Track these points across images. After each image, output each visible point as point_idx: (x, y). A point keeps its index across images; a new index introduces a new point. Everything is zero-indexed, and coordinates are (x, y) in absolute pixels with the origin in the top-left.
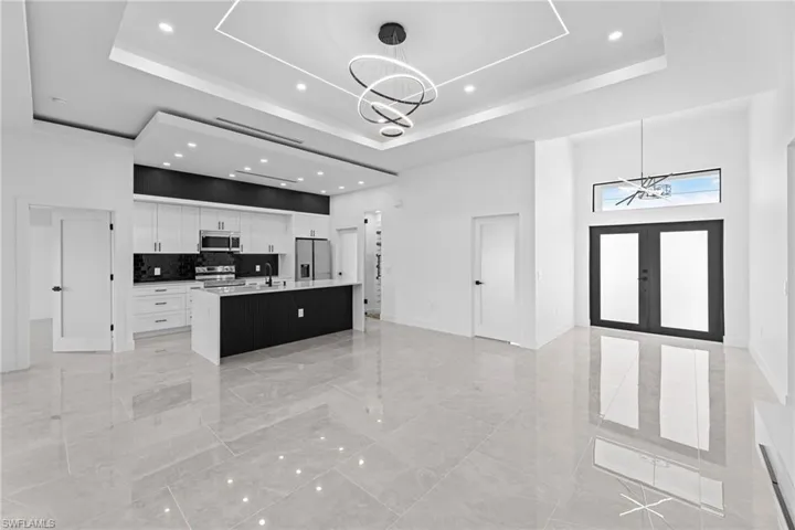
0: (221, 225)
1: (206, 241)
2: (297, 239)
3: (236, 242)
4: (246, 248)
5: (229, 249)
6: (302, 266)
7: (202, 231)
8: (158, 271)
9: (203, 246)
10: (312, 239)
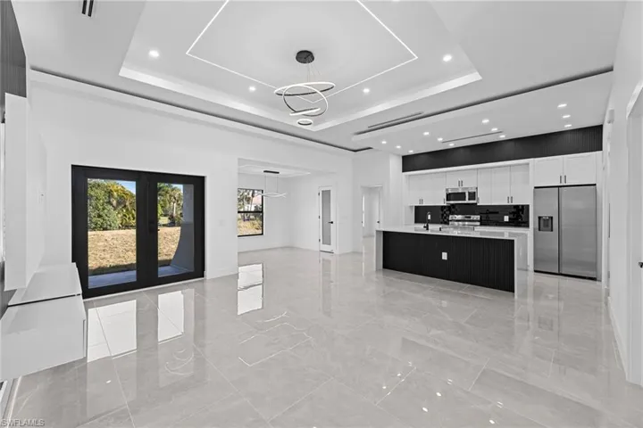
0: (461, 183)
1: (449, 197)
2: (536, 188)
3: (473, 196)
4: (483, 200)
5: (467, 201)
6: (540, 218)
7: (447, 190)
8: (429, 217)
9: (447, 200)
10: (559, 187)
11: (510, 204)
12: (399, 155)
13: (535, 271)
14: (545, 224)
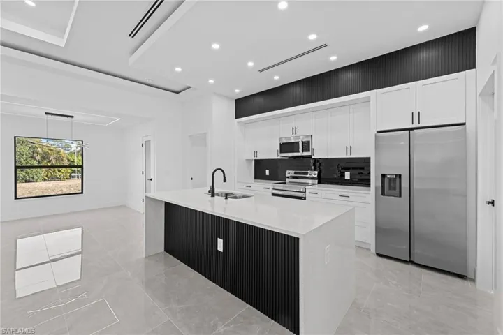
0: (294, 130)
1: (282, 148)
2: (379, 132)
3: (307, 146)
4: (319, 152)
5: (300, 154)
6: (383, 176)
7: (280, 139)
8: (267, 172)
9: (281, 152)
10: (410, 129)
11: (349, 156)
12: (231, 99)
13: (378, 255)
14: (391, 185)
